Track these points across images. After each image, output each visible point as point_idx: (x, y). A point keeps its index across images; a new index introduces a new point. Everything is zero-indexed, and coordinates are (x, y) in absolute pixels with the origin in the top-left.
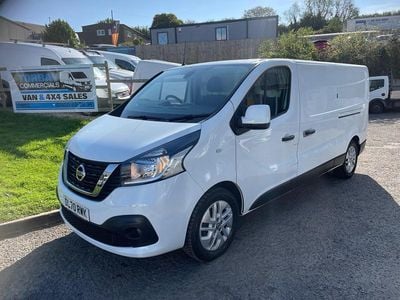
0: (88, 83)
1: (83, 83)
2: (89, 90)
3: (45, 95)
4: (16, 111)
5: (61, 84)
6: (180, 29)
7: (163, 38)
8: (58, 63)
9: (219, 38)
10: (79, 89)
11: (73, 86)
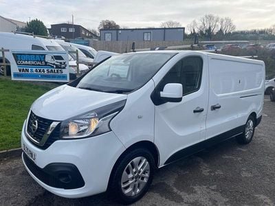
0: (64, 63)
1: (61, 63)
2: (64, 68)
3: (34, 69)
4: (13, 79)
5: (46, 63)
6: (120, 32)
7: (108, 37)
8: (43, 49)
9: (145, 39)
10: (57, 67)
11: (54, 64)
